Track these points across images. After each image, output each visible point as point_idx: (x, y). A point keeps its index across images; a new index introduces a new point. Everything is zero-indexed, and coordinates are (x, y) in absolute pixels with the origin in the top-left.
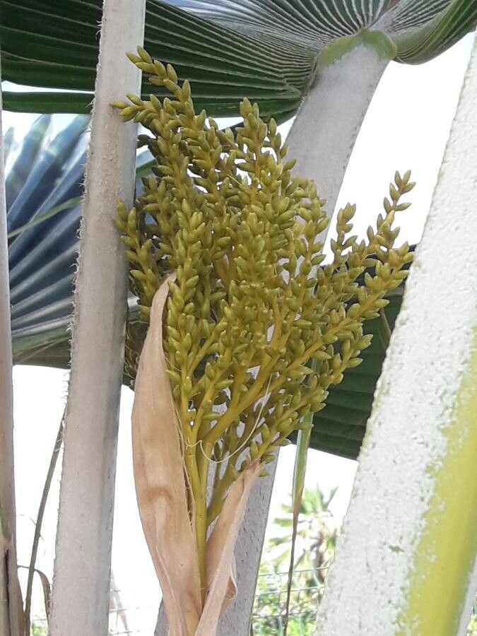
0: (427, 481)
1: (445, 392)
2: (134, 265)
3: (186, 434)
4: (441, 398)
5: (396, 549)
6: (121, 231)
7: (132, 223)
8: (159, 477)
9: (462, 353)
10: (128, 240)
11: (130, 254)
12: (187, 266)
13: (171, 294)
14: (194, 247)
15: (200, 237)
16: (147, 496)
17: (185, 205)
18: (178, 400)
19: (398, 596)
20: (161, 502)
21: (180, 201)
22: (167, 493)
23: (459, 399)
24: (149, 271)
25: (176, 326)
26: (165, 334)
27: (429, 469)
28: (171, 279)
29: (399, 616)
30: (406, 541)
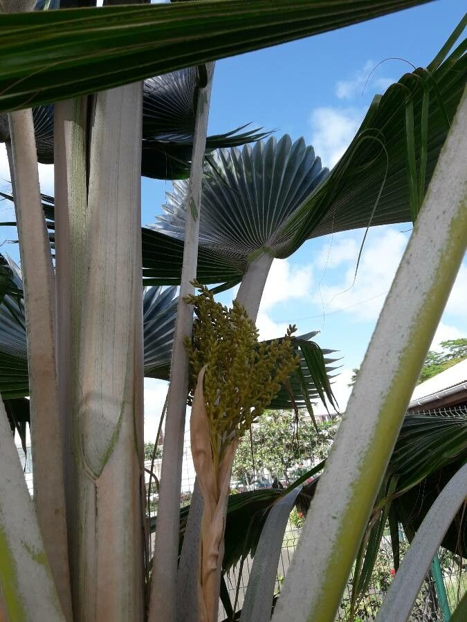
0: (350, 490)
1: (362, 452)
2: (191, 359)
3: (212, 428)
4: (360, 454)
5: (335, 518)
6: (186, 346)
7: (190, 343)
8: (201, 446)
9: (370, 436)
10: (189, 350)
11: (190, 355)
12: (213, 362)
13: (206, 372)
14: (216, 355)
15: (218, 351)
16: (196, 454)
17: (211, 337)
18: (209, 415)
19: (333, 537)
20: (202, 455)
21: (210, 336)
22: (204, 453)
23: (367, 455)
24: (197, 362)
25: (208, 386)
26: (204, 389)
27: (352, 484)
28: (206, 366)
29: (334, 546)
30: (339, 514)
